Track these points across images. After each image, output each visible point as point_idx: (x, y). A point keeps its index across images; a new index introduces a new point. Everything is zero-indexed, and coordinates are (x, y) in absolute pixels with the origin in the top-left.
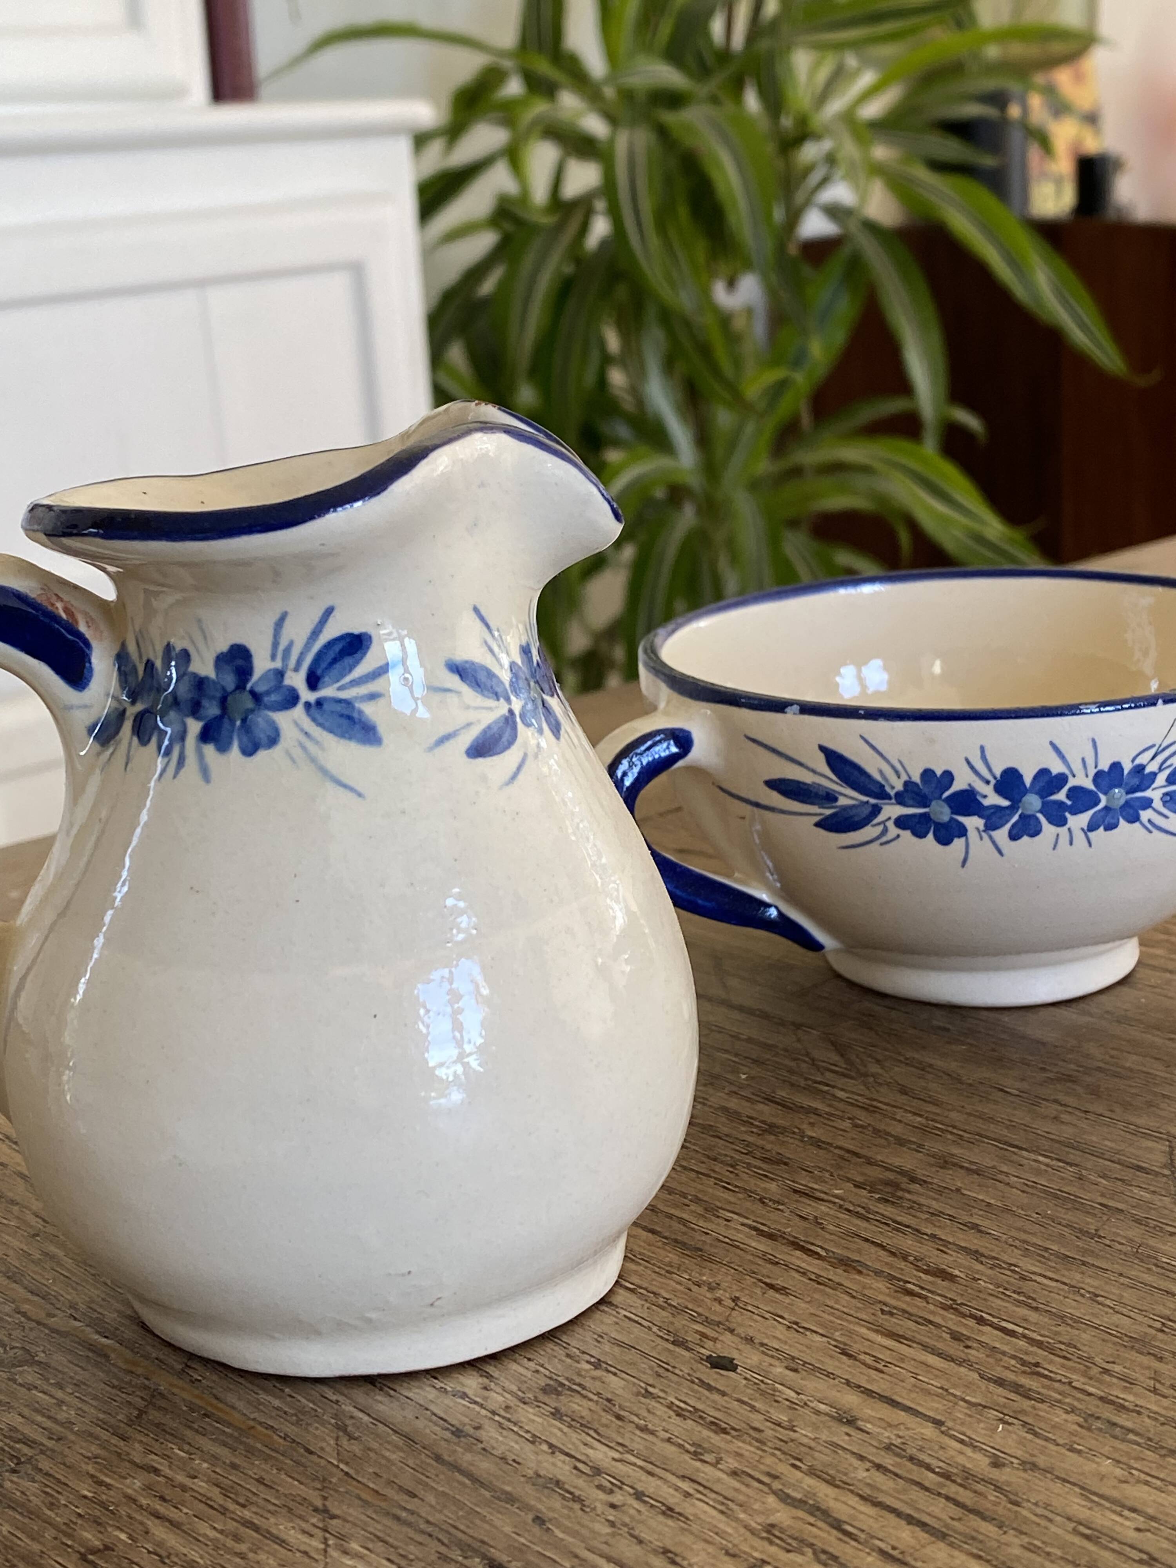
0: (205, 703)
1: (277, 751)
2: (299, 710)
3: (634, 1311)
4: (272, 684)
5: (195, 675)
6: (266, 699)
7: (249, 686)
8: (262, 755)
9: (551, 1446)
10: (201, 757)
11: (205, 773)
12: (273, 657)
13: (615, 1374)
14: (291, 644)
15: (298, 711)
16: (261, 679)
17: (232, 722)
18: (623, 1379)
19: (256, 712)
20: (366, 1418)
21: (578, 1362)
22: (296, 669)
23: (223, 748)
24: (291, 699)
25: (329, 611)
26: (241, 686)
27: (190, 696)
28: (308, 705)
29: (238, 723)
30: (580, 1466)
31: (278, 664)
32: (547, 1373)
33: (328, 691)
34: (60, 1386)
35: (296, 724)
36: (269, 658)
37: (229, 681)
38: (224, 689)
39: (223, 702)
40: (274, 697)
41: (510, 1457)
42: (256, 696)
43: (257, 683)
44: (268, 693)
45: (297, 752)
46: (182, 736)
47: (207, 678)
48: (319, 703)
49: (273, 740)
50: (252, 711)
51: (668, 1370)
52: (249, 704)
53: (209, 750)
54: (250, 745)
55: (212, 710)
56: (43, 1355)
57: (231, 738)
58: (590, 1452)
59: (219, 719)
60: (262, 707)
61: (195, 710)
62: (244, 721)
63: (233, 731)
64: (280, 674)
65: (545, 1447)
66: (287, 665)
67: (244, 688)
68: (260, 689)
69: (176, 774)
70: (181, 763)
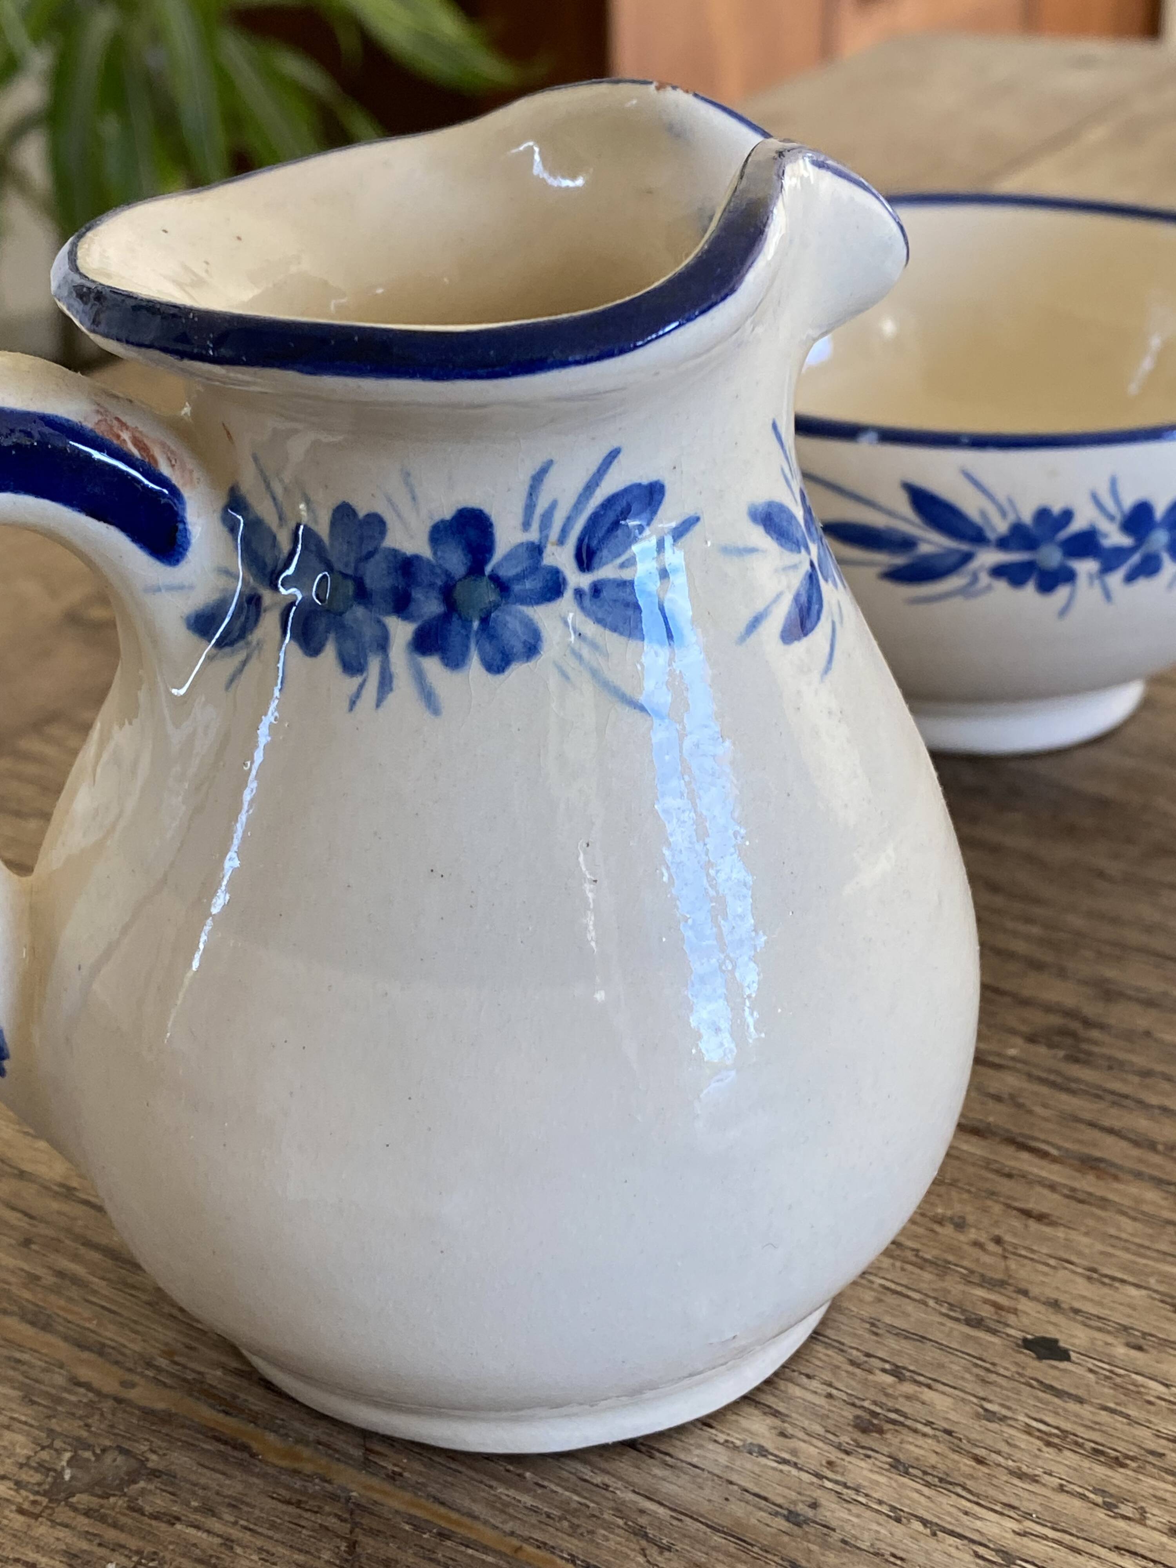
0: (417, 594)
1: (539, 664)
2: (567, 600)
3: (889, 1276)
4: (526, 564)
5: (395, 553)
6: (517, 588)
7: (488, 569)
8: (518, 671)
9: (925, 1522)
10: (420, 677)
11: (429, 699)
12: (526, 525)
13: (929, 1387)
14: (553, 506)
15: (566, 603)
16: (509, 557)
17: (466, 623)
18: (943, 1393)
19: (502, 607)
20: (661, 1510)
21: (870, 1372)
22: (561, 541)
23: (454, 661)
24: (554, 586)
25: (613, 455)
26: (476, 568)
27: (388, 583)
28: (579, 593)
29: (476, 624)
30: (981, 1550)
31: (533, 535)
32: (845, 1397)
33: (606, 572)
34: (209, 1510)
35: (565, 622)
36: (520, 527)
37: (455, 562)
38: (447, 574)
39: (447, 593)
40: (528, 585)
41: (887, 1550)
42: (502, 586)
43: (500, 564)
44: (520, 578)
45: (571, 664)
46: (383, 644)
47: (417, 558)
48: (597, 589)
49: (532, 649)
50: (496, 606)
51: (988, 1370)
52: (492, 596)
53: (432, 665)
54: (498, 657)
55: (432, 606)
56: (154, 1457)
57: (468, 647)
58: (978, 1524)
59: (444, 620)
60: (511, 599)
61: (401, 605)
62: (485, 621)
63: (467, 637)
64: (536, 550)
65: (917, 1525)
66: (547, 537)
67: (482, 572)
68: (507, 572)
69: (379, 704)
70: (386, 682)
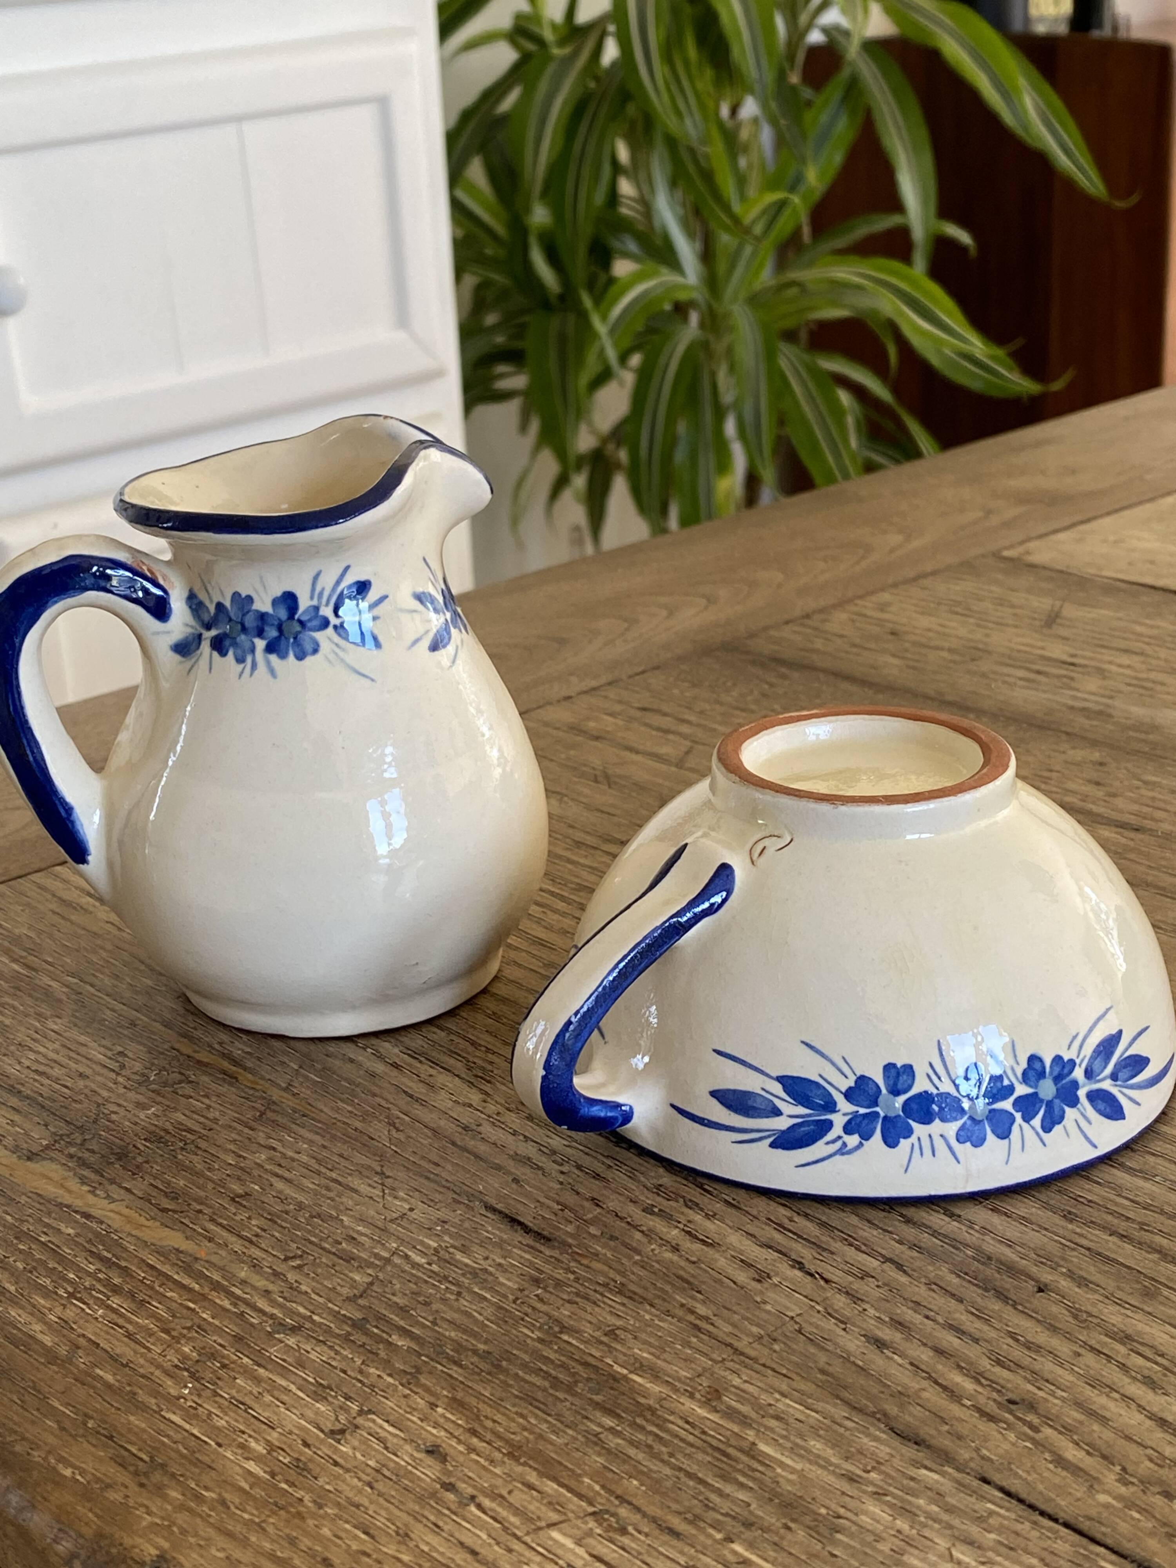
0: (267, 628)
1: (317, 658)
2: (329, 630)
4: (312, 614)
5: (257, 611)
6: (309, 625)
7: (296, 617)
8: (309, 660)
9: (525, 1137)
10: (267, 663)
11: (272, 674)
12: (312, 597)
14: (323, 589)
15: (329, 632)
16: (304, 612)
17: (287, 639)
19: (303, 632)
20: (407, 1118)
22: (327, 605)
23: (282, 656)
24: (324, 624)
25: (347, 568)
26: (291, 616)
28: (334, 627)
29: (292, 640)
30: (542, 1148)
31: (315, 602)
35: (329, 640)
36: (309, 599)
37: (283, 614)
38: (279, 619)
39: (279, 629)
40: (313, 623)
41: (499, 1143)
42: (302, 623)
43: (301, 614)
44: (310, 620)
45: (332, 657)
46: (253, 650)
47: (267, 613)
48: (343, 625)
49: (315, 651)
50: (300, 632)
52: (298, 628)
53: (273, 658)
54: (300, 654)
55: (272, 634)
57: (288, 650)
58: (549, 1140)
59: (278, 639)
60: (307, 629)
61: (261, 633)
62: (295, 639)
63: (288, 646)
64: (317, 608)
65: (521, 1138)
66: (321, 602)
67: (294, 618)
68: (303, 618)
69: (251, 675)
70: (254, 666)
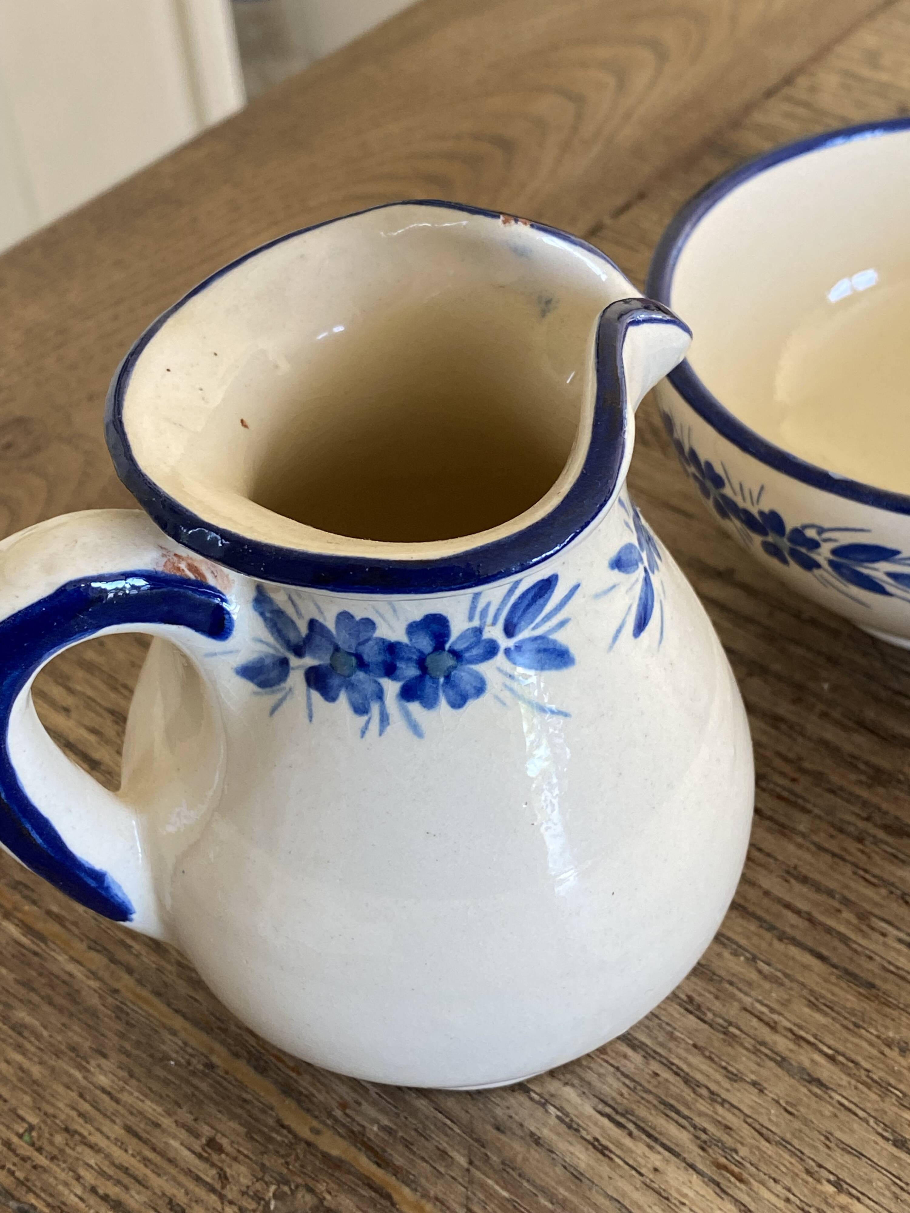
0: (401, 665)
1: (486, 698)
2: (500, 657)
4: (472, 640)
5: (383, 641)
6: (467, 655)
7: (447, 646)
8: (472, 705)
10: (407, 715)
11: (416, 729)
12: (471, 618)
14: (487, 605)
15: (500, 659)
16: (460, 638)
17: (435, 680)
19: (458, 667)
22: (494, 624)
23: (429, 703)
24: (491, 650)
26: (439, 646)
27: (380, 658)
28: (508, 651)
29: (442, 680)
31: (476, 623)
33: (524, 634)
35: (500, 670)
36: (467, 620)
37: (425, 643)
38: (420, 652)
39: (421, 663)
40: (475, 652)
42: (457, 655)
43: (455, 642)
44: (468, 649)
45: (505, 695)
46: (380, 696)
47: (399, 643)
48: (518, 646)
49: (480, 689)
50: (454, 668)
52: (450, 661)
53: (415, 707)
54: (459, 698)
55: (411, 671)
57: (438, 694)
59: (420, 679)
60: (463, 663)
61: (390, 671)
62: (448, 677)
63: (437, 688)
64: (478, 631)
66: (485, 623)
67: (444, 649)
68: (458, 647)
69: (381, 733)
70: (384, 719)
